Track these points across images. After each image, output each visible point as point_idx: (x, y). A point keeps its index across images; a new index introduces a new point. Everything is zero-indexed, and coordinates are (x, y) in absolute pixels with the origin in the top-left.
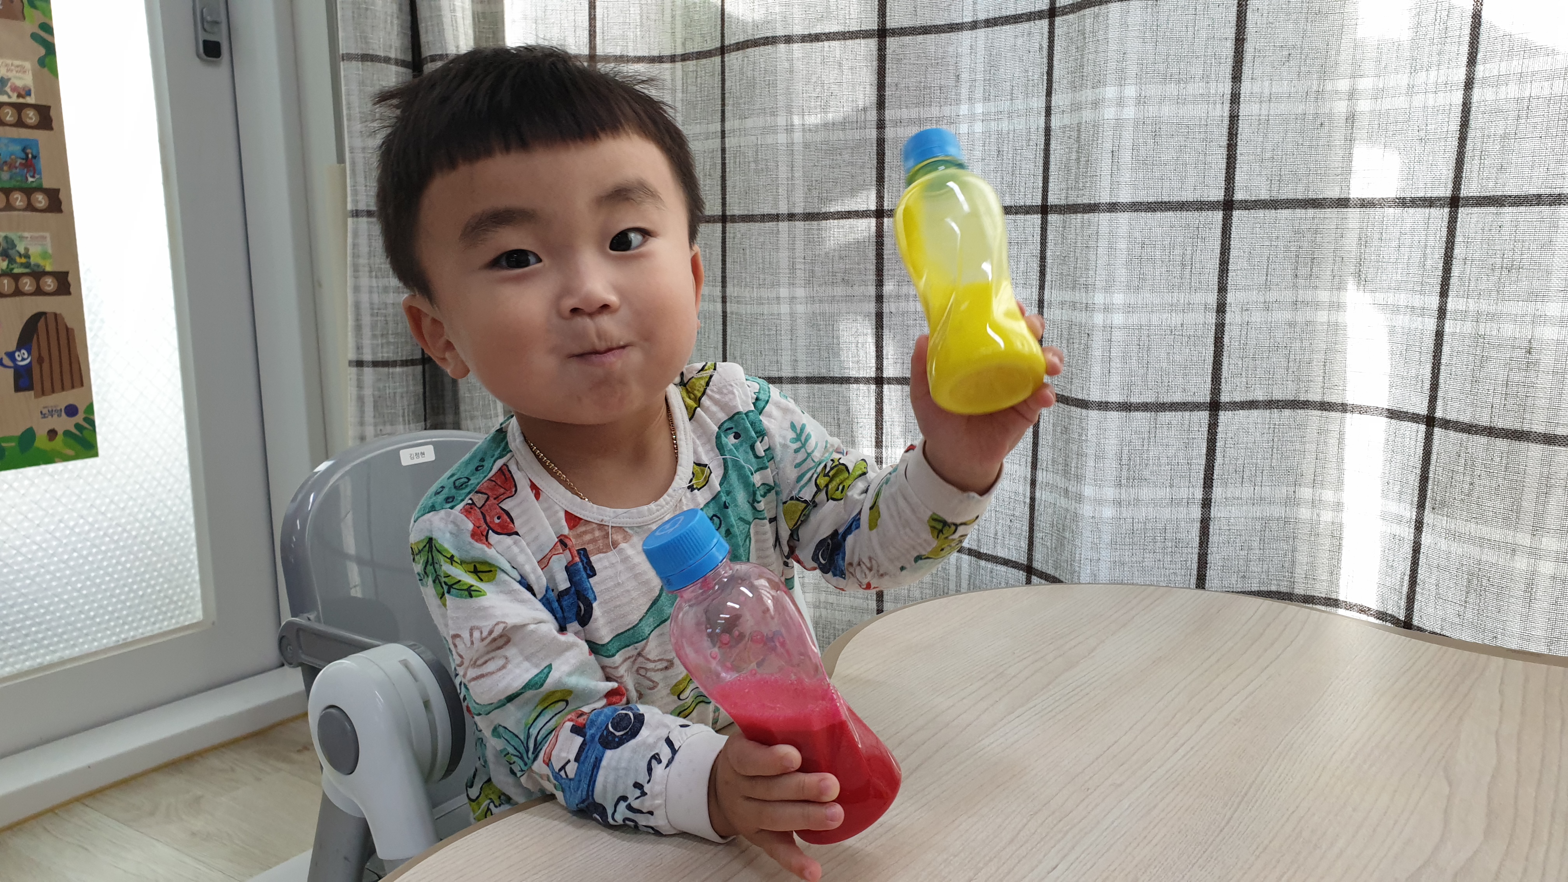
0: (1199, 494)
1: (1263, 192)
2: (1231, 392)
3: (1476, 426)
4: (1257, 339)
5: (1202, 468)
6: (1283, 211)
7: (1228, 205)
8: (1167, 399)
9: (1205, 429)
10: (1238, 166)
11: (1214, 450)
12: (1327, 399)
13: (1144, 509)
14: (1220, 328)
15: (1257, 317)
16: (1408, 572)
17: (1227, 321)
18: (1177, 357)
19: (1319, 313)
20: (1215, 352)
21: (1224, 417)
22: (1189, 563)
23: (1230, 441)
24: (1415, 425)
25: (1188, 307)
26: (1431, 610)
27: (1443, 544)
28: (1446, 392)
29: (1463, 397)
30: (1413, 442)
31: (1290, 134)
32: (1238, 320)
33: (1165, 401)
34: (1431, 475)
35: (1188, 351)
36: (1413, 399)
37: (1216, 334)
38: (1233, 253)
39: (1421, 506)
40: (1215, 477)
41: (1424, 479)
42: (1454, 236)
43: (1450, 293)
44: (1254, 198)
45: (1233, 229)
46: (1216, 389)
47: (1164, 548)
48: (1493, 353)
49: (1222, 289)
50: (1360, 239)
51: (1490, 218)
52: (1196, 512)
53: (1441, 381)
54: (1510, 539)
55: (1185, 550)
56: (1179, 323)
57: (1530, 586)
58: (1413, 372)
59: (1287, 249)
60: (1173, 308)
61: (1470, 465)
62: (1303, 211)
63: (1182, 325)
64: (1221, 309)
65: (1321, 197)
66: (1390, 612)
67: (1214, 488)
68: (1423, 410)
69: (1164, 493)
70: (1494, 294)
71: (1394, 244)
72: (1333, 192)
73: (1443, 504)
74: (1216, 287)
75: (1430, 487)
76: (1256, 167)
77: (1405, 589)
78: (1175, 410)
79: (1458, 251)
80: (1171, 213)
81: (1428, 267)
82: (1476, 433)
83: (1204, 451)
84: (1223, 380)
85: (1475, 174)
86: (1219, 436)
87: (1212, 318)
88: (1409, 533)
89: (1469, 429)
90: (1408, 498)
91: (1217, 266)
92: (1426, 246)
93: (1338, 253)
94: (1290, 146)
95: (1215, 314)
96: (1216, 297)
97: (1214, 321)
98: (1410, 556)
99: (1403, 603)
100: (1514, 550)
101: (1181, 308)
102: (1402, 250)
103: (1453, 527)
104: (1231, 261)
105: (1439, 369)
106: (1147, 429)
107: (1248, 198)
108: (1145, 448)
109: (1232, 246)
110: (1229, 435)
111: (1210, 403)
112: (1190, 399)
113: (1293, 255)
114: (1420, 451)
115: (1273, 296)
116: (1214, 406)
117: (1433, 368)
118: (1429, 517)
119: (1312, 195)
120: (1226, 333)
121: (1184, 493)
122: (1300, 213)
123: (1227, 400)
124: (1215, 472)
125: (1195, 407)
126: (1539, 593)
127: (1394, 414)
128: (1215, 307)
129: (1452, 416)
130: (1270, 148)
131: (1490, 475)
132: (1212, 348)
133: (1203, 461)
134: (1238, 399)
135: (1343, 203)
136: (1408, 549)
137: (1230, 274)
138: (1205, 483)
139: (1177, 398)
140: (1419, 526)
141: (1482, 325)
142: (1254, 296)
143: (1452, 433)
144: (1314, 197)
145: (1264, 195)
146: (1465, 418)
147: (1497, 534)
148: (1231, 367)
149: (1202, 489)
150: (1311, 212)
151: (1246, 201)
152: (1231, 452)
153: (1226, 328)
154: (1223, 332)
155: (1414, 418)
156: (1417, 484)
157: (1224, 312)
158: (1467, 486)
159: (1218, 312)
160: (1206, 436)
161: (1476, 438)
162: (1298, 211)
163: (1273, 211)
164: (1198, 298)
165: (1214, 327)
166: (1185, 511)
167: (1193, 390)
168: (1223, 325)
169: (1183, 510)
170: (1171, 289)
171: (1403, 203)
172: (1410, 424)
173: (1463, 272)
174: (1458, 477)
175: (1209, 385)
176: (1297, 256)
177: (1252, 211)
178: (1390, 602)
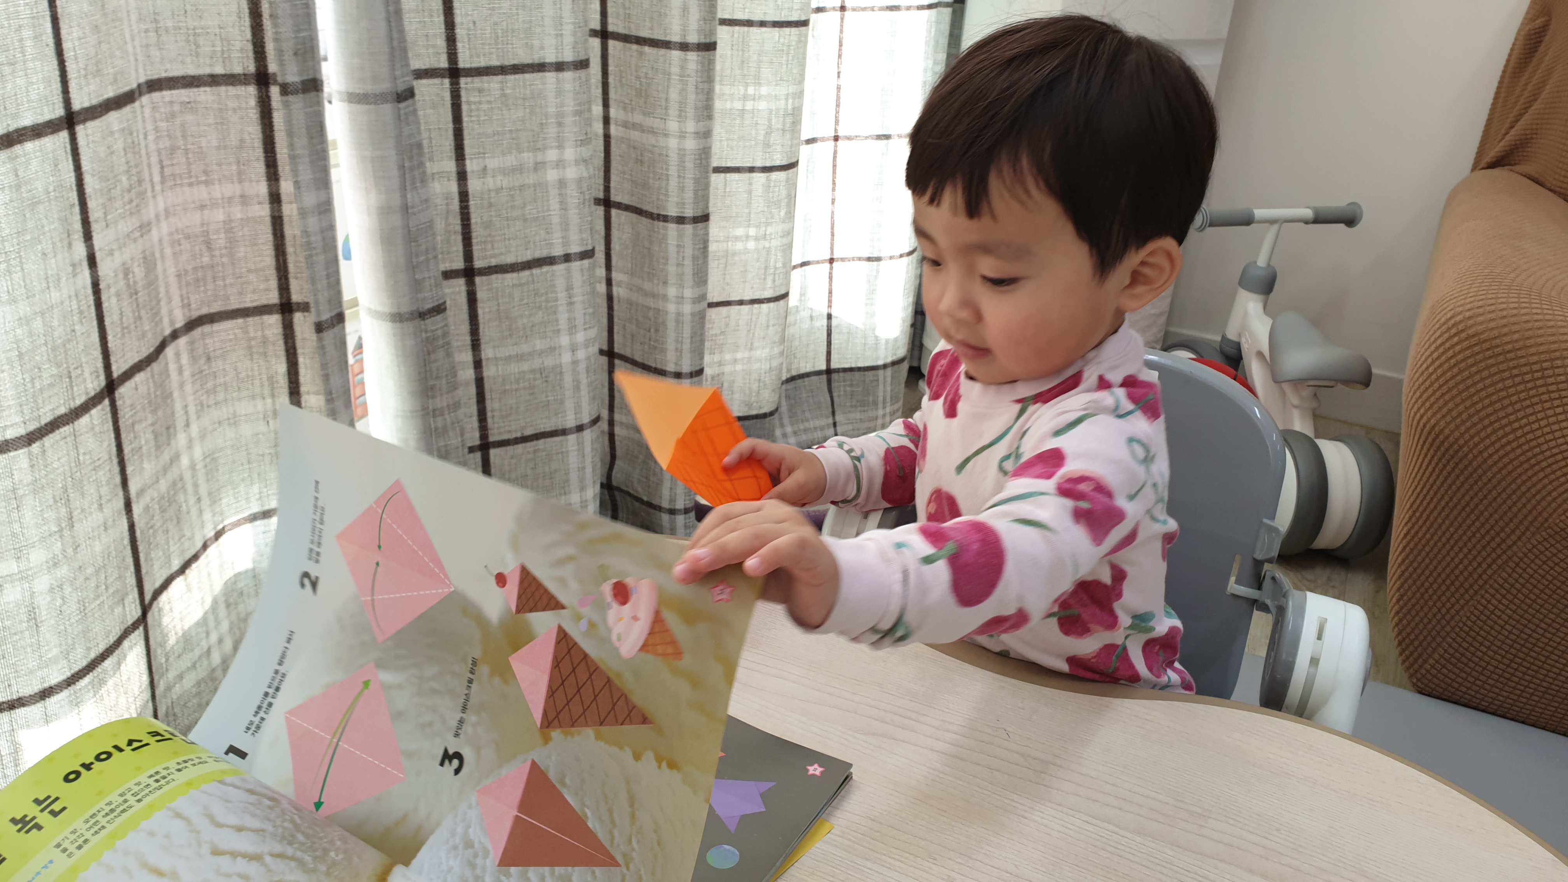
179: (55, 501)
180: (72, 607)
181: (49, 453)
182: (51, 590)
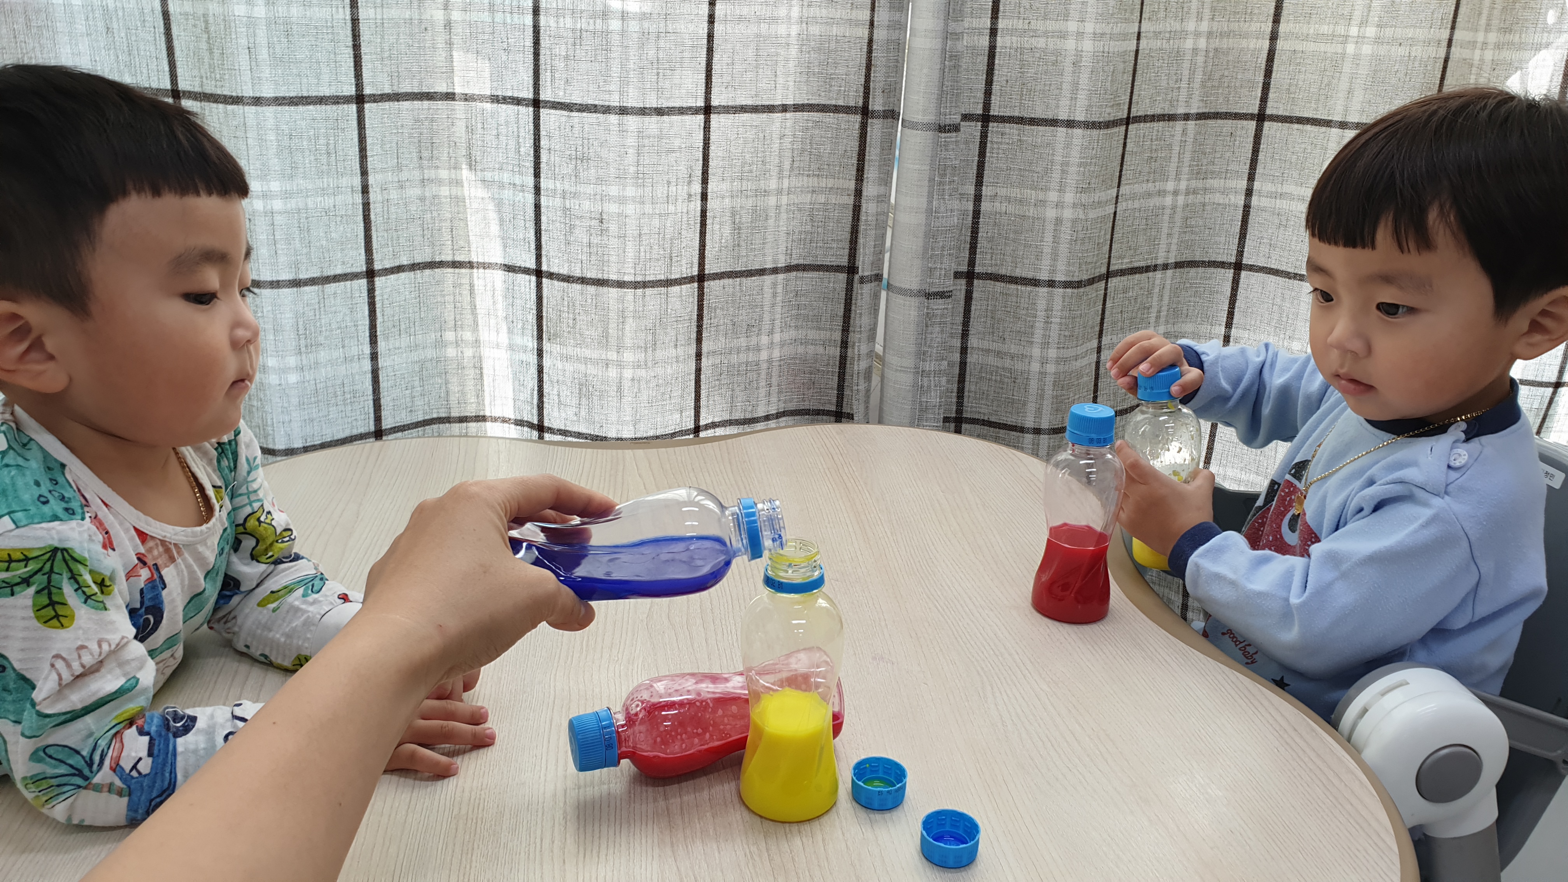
0: (367, 350)
1: (386, 86)
2: (381, 260)
3: (572, 277)
4: (397, 213)
5: (367, 327)
6: (404, 103)
7: (360, 99)
9: (365, 294)
10: (363, 64)
11: (375, 311)
12: (458, 258)
13: (323, 370)
14: (366, 206)
15: (394, 195)
16: (536, 388)
17: (371, 201)
18: (333, 235)
19: (442, 188)
20: (365, 227)
21: (379, 281)
22: (366, 409)
23: (386, 302)
24: (527, 277)
25: (337, 191)
26: (556, 414)
27: (560, 365)
28: (548, 251)
29: (560, 255)
30: (528, 290)
31: (402, 36)
32: (380, 198)
33: (329, 274)
34: (544, 314)
35: (342, 229)
36: (523, 256)
37: (364, 211)
38: (369, 141)
39: (540, 338)
40: (378, 333)
41: (540, 317)
42: (539, 130)
43: (542, 175)
44: (379, 93)
45: (366, 120)
46: (370, 260)
47: (344, 400)
48: (577, 223)
49: (364, 173)
50: (467, 127)
51: (563, 119)
52: (367, 365)
53: (543, 243)
54: (604, 357)
55: (362, 399)
56: (332, 205)
57: (620, 389)
58: (521, 236)
59: (411, 136)
60: (323, 192)
61: (572, 305)
62: (420, 102)
63: (334, 206)
64: (365, 190)
65: (432, 91)
66: (525, 419)
67: (379, 343)
68: (531, 264)
69: (338, 353)
70: (573, 178)
71: (495, 132)
72: (442, 88)
73: (556, 335)
74: (359, 172)
75: (544, 323)
76: (378, 64)
77: (535, 401)
78: (339, 281)
79: (543, 143)
80: (311, 107)
81: (522, 153)
82: (573, 282)
83: (367, 313)
84: (374, 251)
85: (549, 84)
86: (377, 299)
87: (359, 199)
88: (533, 359)
89: (567, 279)
90: (529, 332)
91: (358, 153)
92: (519, 136)
93: (452, 139)
94: (403, 46)
95: (360, 195)
96: (359, 180)
97: (361, 201)
98: (536, 376)
99: (535, 411)
100: (607, 364)
101: (331, 191)
102: (501, 137)
103: (565, 352)
104: (368, 148)
105: (540, 234)
106: (317, 301)
107: (374, 92)
108: (318, 317)
109: (367, 135)
110: (385, 297)
111: (367, 272)
112: (349, 271)
113: (416, 140)
114: (534, 296)
115: (404, 175)
116: (370, 274)
117: (536, 233)
118: (546, 346)
119: (425, 90)
120: (372, 211)
121: (354, 351)
122: (417, 104)
123: (380, 267)
124: (378, 329)
125: (355, 276)
126: (626, 391)
127: (510, 269)
128: (360, 188)
129: (555, 270)
130: (387, 48)
131: (586, 312)
132: (362, 225)
133: (367, 322)
134: (388, 266)
135: (450, 96)
136: (534, 371)
137: (369, 159)
138: (371, 340)
139: (339, 271)
140: (540, 353)
141: (567, 202)
142: (390, 176)
143: (556, 282)
144: (427, 91)
145: (387, 90)
146: (564, 271)
147: (595, 354)
148: (379, 239)
149: (369, 346)
150: (426, 103)
151: (374, 95)
152: (388, 311)
153: (372, 206)
154: (369, 210)
155: (526, 271)
156: (535, 321)
157: (368, 192)
158: (571, 322)
159: (363, 192)
160: (367, 300)
161: (574, 285)
162: (415, 102)
163: (396, 103)
164: (345, 181)
165: (361, 207)
166: (357, 367)
167: (351, 262)
168: (369, 204)
169: (355, 365)
170: (320, 174)
171: (496, 99)
172: (523, 276)
173: (549, 160)
174: (565, 315)
175: (363, 257)
176: (420, 141)
177: (380, 104)
178: (525, 412)
179: (647, 329)
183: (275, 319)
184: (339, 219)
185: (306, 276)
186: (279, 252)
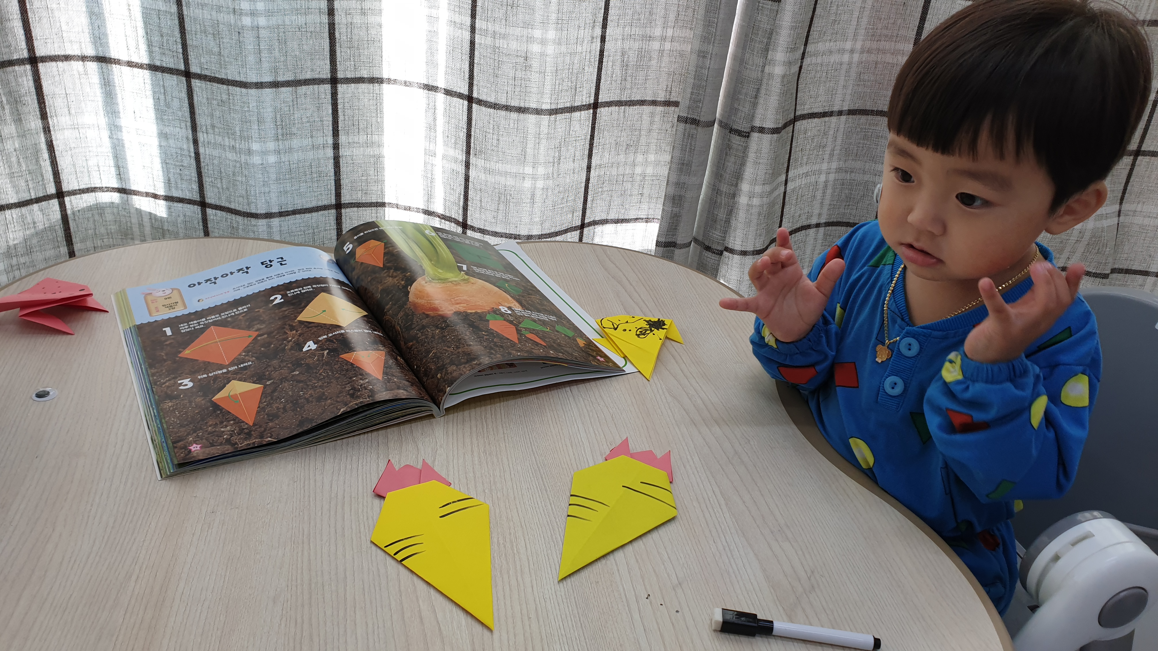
2: (344, 71)
3: (497, 105)
4: (358, 34)
5: (331, 123)
8: (302, 77)
9: (329, 97)
11: (337, 111)
13: (296, 154)
14: (332, 27)
15: (357, 19)
16: (463, 193)
17: (336, 22)
18: (305, 47)
20: (330, 43)
21: (341, 88)
22: (329, 186)
23: (347, 105)
24: (461, 101)
25: (308, 11)
26: (477, 215)
27: (482, 176)
28: (478, 81)
29: (488, 85)
30: (461, 112)
32: (344, 21)
34: (472, 133)
35: (311, 42)
36: (460, 83)
37: (329, 30)
39: (468, 152)
40: (340, 129)
43: (477, 17)
46: (333, 70)
52: (330, 153)
53: (475, 74)
54: (521, 171)
55: (326, 178)
56: (304, 22)
57: (533, 196)
58: (459, 66)
60: (297, 11)
61: (496, 128)
63: (306, 24)
64: (331, 12)
66: (453, 217)
67: (340, 136)
68: (465, 91)
69: (307, 142)
70: (502, 21)
73: (480, 151)
75: (472, 141)
77: (462, 203)
78: (308, 87)
82: (498, 109)
83: (331, 111)
84: (338, 63)
86: (339, 101)
87: (325, 19)
88: (462, 169)
89: (492, 106)
90: (460, 147)
95: (327, 16)
97: (327, 21)
98: (463, 183)
99: (461, 212)
100: (524, 178)
101: (303, 11)
103: (487, 166)
105: (473, 66)
106: (291, 100)
110: (346, 100)
111: (331, 79)
112: (316, 76)
114: (465, 117)
116: (334, 81)
118: (472, 159)
120: (337, 30)
121: (320, 141)
123: (342, 77)
124: (340, 126)
125: (321, 81)
127: (448, 93)
128: (327, 11)
129: (482, 97)
132: (328, 41)
133: (331, 119)
134: (348, 77)
136: (462, 179)
138: (333, 133)
139: (307, 78)
140: (467, 165)
141: (496, 40)
142: (353, 4)
143: (482, 108)
146: (490, 99)
147: (514, 169)
148: (343, 54)
149: (332, 137)
152: (349, 112)
153: (336, 26)
154: (334, 30)
155: (461, 96)
156: (465, 138)
157: (333, 15)
158: (495, 141)
159: (329, 14)
160: (331, 101)
164: (314, 4)
165: (327, 26)
166: (323, 153)
167: (318, 70)
168: (334, 24)
172: (458, 99)
175: (328, 66)
179: (555, 148)
180: (549, 202)
181: (558, 123)
182: (543, 189)
183: (259, 113)
184: (309, 34)
185: (283, 80)
186: (263, 59)
